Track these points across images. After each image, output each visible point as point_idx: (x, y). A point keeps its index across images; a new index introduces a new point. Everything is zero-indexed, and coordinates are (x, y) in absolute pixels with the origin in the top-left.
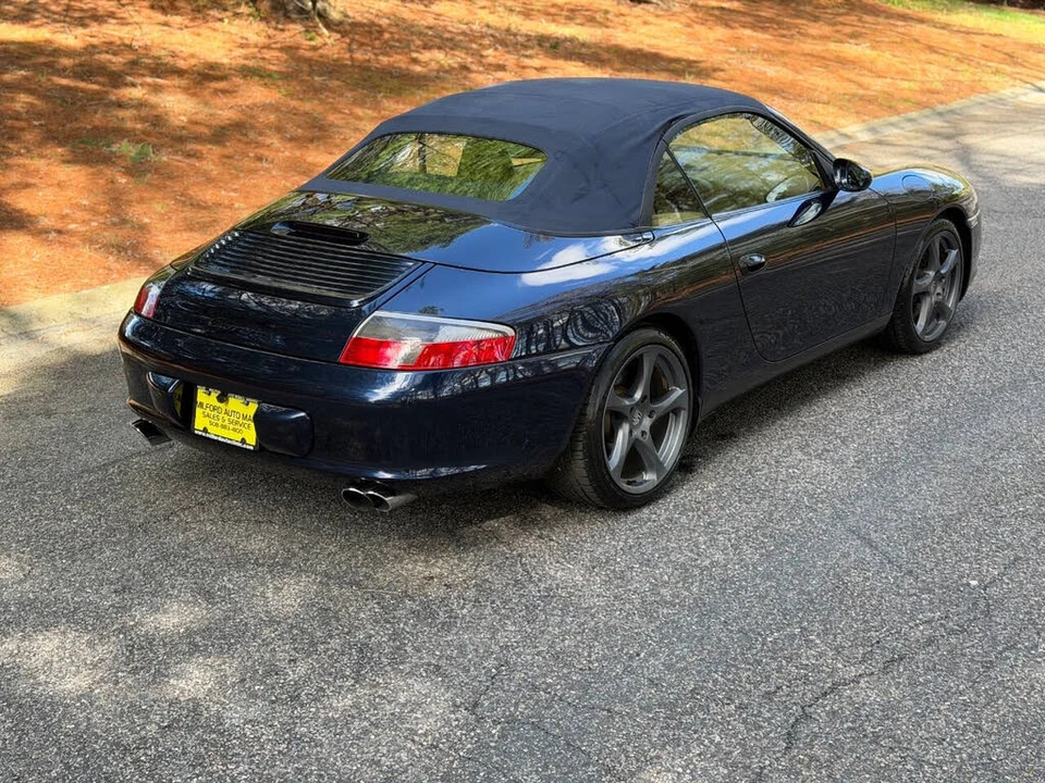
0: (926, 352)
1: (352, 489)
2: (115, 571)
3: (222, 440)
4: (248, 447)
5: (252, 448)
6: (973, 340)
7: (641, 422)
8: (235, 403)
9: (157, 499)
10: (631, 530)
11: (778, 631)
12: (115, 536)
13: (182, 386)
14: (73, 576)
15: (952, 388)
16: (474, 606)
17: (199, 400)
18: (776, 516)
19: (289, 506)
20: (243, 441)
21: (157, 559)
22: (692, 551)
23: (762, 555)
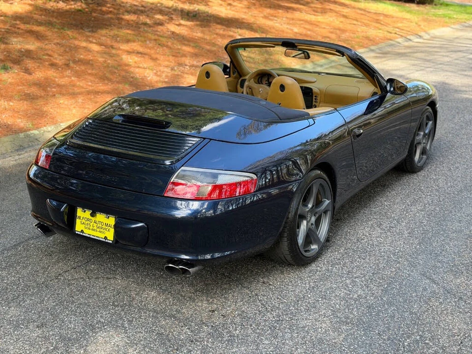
0: (418, 171)
1: (170, 265)
2: (34, 313)
3: (93, 237)
4: (109, 241)
5: (111, 242)
6: (437, 164)
7: (310, 219)
8: (101, 217)
9: (49, 266)
10: (310, 277)
11: (409, 338)
12: (30, 290)
13: (68, 207)
14: (11, 317)
15: (437, 190)
16: (242, 329)
17: (78, 215)
18: (381, 266)
19: (123, 267)
20: (106, 238)
21: (57, 305)
22: (345, 289)
23: (382, 290)
